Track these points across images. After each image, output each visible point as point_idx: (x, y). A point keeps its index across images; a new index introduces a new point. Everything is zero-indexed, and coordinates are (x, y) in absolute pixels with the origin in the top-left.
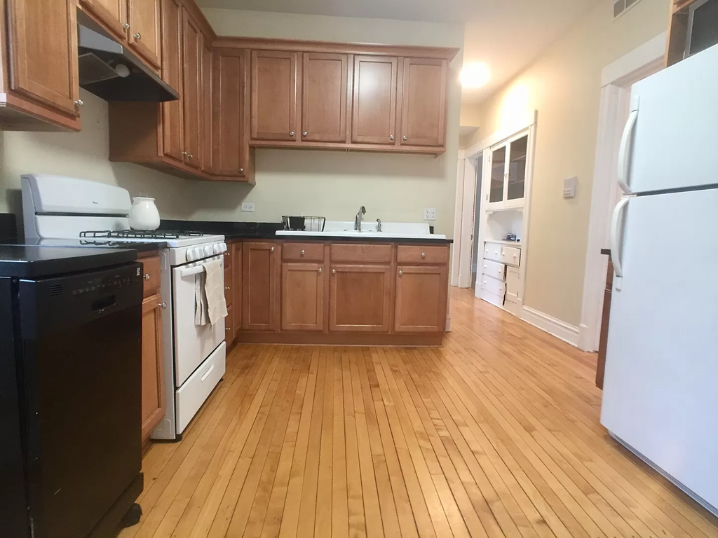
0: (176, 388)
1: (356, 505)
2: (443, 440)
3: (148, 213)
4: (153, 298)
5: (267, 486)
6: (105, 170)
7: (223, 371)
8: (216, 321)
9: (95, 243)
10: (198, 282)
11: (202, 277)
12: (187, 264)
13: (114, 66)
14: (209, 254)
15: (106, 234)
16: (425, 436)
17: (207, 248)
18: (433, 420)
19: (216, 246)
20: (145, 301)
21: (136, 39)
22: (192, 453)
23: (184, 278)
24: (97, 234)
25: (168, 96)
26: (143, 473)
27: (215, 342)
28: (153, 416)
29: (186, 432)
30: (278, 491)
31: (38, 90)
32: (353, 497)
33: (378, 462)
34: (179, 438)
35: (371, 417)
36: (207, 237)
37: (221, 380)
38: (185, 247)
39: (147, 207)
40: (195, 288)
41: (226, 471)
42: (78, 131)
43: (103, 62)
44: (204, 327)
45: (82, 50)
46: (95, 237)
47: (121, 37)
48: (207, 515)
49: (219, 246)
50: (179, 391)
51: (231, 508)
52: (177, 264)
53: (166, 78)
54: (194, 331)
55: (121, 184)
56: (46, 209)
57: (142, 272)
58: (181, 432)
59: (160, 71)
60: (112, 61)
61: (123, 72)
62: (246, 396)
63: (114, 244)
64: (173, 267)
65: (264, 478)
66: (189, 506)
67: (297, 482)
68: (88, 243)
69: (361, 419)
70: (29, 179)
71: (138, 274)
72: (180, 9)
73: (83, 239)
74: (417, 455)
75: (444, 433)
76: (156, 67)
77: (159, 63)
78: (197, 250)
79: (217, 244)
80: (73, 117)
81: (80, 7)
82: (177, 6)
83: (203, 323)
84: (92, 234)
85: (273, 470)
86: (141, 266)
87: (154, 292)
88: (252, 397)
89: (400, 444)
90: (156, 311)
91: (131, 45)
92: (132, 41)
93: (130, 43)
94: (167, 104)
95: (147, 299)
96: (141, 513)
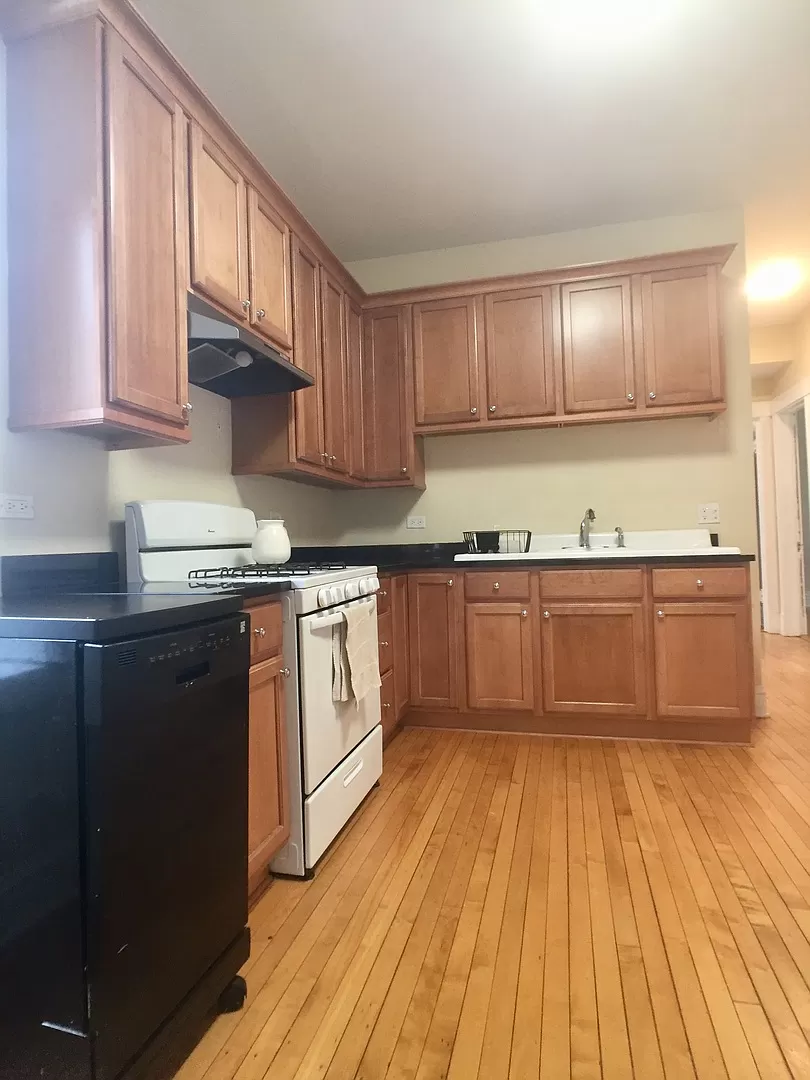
0: (305, 797)
1: (585, 1040)
2: (758, 931)
3: (275, 541)
4: (273, 661)
5: (435, 976)
6: (228, 486)
7: (379, 772)
8: (365, 693)
9: (205, 585)
10: (337, 636)
11: (342, 629)
12: (319, 610)
13: (233, 354)
14: (352, 596)
15: (219, 573)
16: (722, 920)
17: (349, 587)
18: (737, 889)
19: (363, 584)
20: (253, 670)
21: (259, 317)
22: (326, 902)
23: (315, 632)
24: (208, 574)
25: (300, 382)
26: (249, 929)
27: (364, 725)
28: (271, 838)
29: (322, 865)
30: (452, 989)
31: (139, 398)
32: (582, 1024)
33: (629, 961)
34: (310, 874)
35: (617, 873)
36: (352, 570)
37: (377, 785)
38: (316, 586)
39: (275, 532)
40: (331, 646)
41: (372, 940)
42: (187, 442)
43: (222, 352)
44: (347, 704)
45: (193, 343)
46: (205, 577)
47: (242, 318)
48: (339, 1011)
49: (367, 583)
50: (309, 801)
51: (376, 1007)
52: (305, 612)
53: (299, 361)
54: (332, 710)
55: (246, 504)
56: (150, 545)
57: (248, 627)
58: (312, 865)
59: (292, 351)
60: (231, 350)
61: (244, 361)
62: (411, 813)
63: (230, 586)
64: (299, 616)
65: (430, 962)
66: (314, 990)
67: (482, 976)
68: (200, 585)
69: (597, 873)
70: (134, 508)
71: (242, 631)
72: (316, 271)
73: (194, 581)
74: (705, 956)
75: (760, 918)
76: (286, 348)
77: (290, 343)
78: (333, 591)
79: (367, 578)
80: (181, 425)
81: (192, 291)
82: (313, 267)
83: (345, 698)
84: (202, 574)
85: (446, 948)
86: (248, 618)
87: (274, 652)
88: (420, 816)
89: (671, 928)
90: (277, 681)
91: (254, 326)
92: (255, 320)
93: (253, 322)
94: (300, 392)
95: (255, 666)
96: (245, 992)
